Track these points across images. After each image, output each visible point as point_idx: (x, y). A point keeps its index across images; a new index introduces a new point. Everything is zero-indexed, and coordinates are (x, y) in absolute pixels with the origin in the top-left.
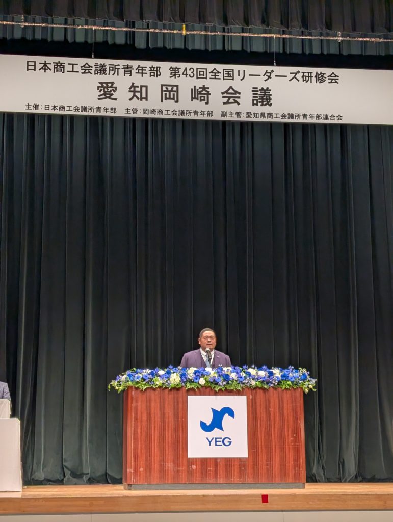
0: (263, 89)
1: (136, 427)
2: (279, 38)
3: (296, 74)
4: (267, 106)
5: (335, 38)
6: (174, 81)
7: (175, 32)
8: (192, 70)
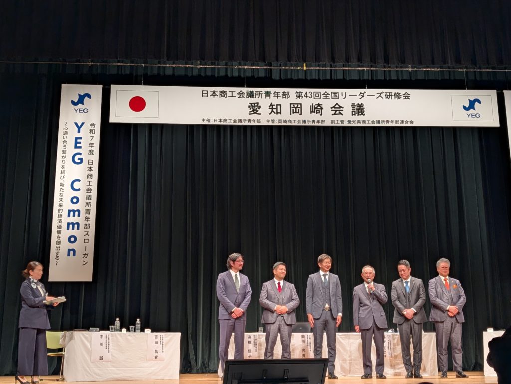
0: (358, 104)
2: (369, 70)
3: (381, 93)
4: (362, 115)
5: (407, 69)
6: (299, 101)
7: (299, 68)
8: (310, 93)
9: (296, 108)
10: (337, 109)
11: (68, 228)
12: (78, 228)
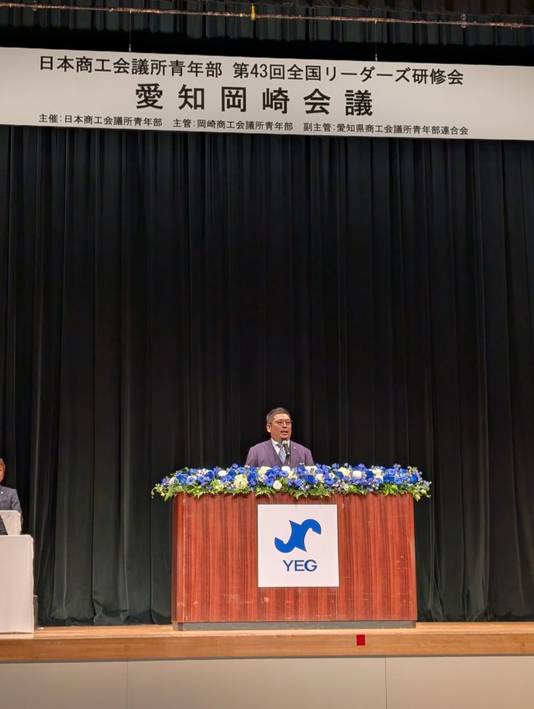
0: (359, 92)
1: (189, 545)
2: (382, 23)
3: (405, 71)
4: (366, 115)
5: (458, 23)
6: (239, 82)
7: (241, 15)
8: (264, 68)
9: (234, 98)
10: (317, 102)
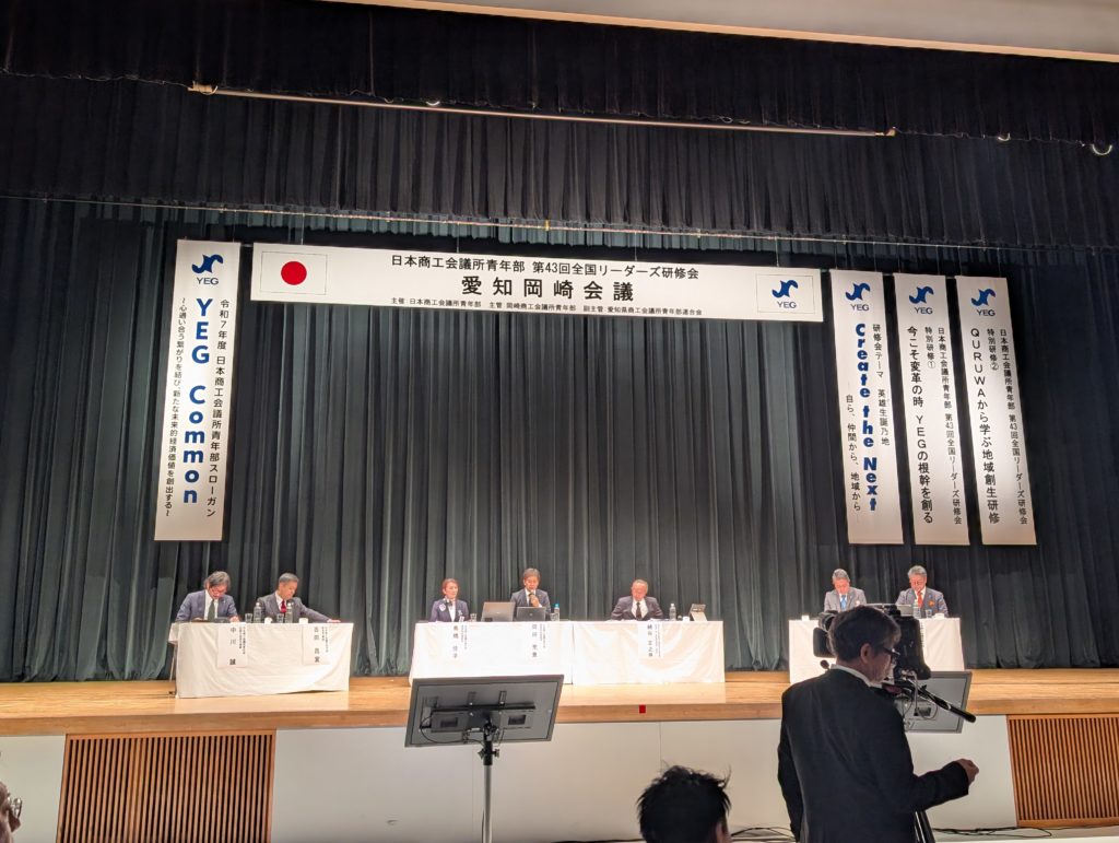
0: (624, 284)
2: (639, 234)
3: (657, 269)
4: (629, 300)
5: (694, 234)
6: (537, 276)
7: (538, 227)
8: (555, 265)
9: (533, 287)
10: (593, 291)
11: (185, 460)
12: (201, 461)
